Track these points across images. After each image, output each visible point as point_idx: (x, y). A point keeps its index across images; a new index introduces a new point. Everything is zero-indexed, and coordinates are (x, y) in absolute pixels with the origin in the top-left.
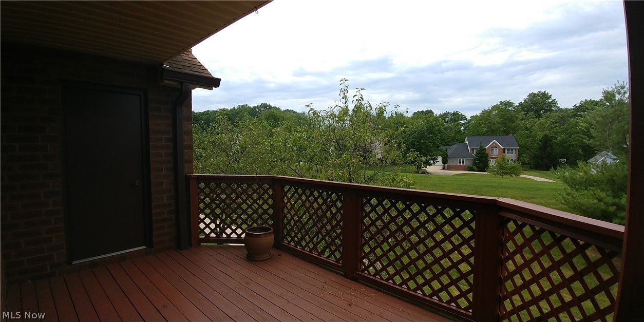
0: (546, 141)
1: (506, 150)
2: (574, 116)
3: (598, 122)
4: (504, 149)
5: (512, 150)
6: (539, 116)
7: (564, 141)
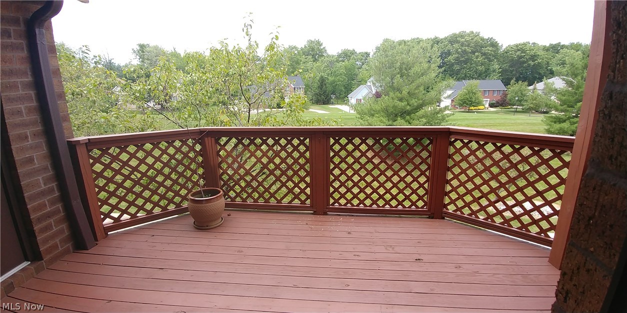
0: (322, 81)
1: (296, 89)
2: (338, 61)
3: (376, 66)
4: (295, 88)
5: (300, 88)
6: (315, 60)
7: (334, 82)
